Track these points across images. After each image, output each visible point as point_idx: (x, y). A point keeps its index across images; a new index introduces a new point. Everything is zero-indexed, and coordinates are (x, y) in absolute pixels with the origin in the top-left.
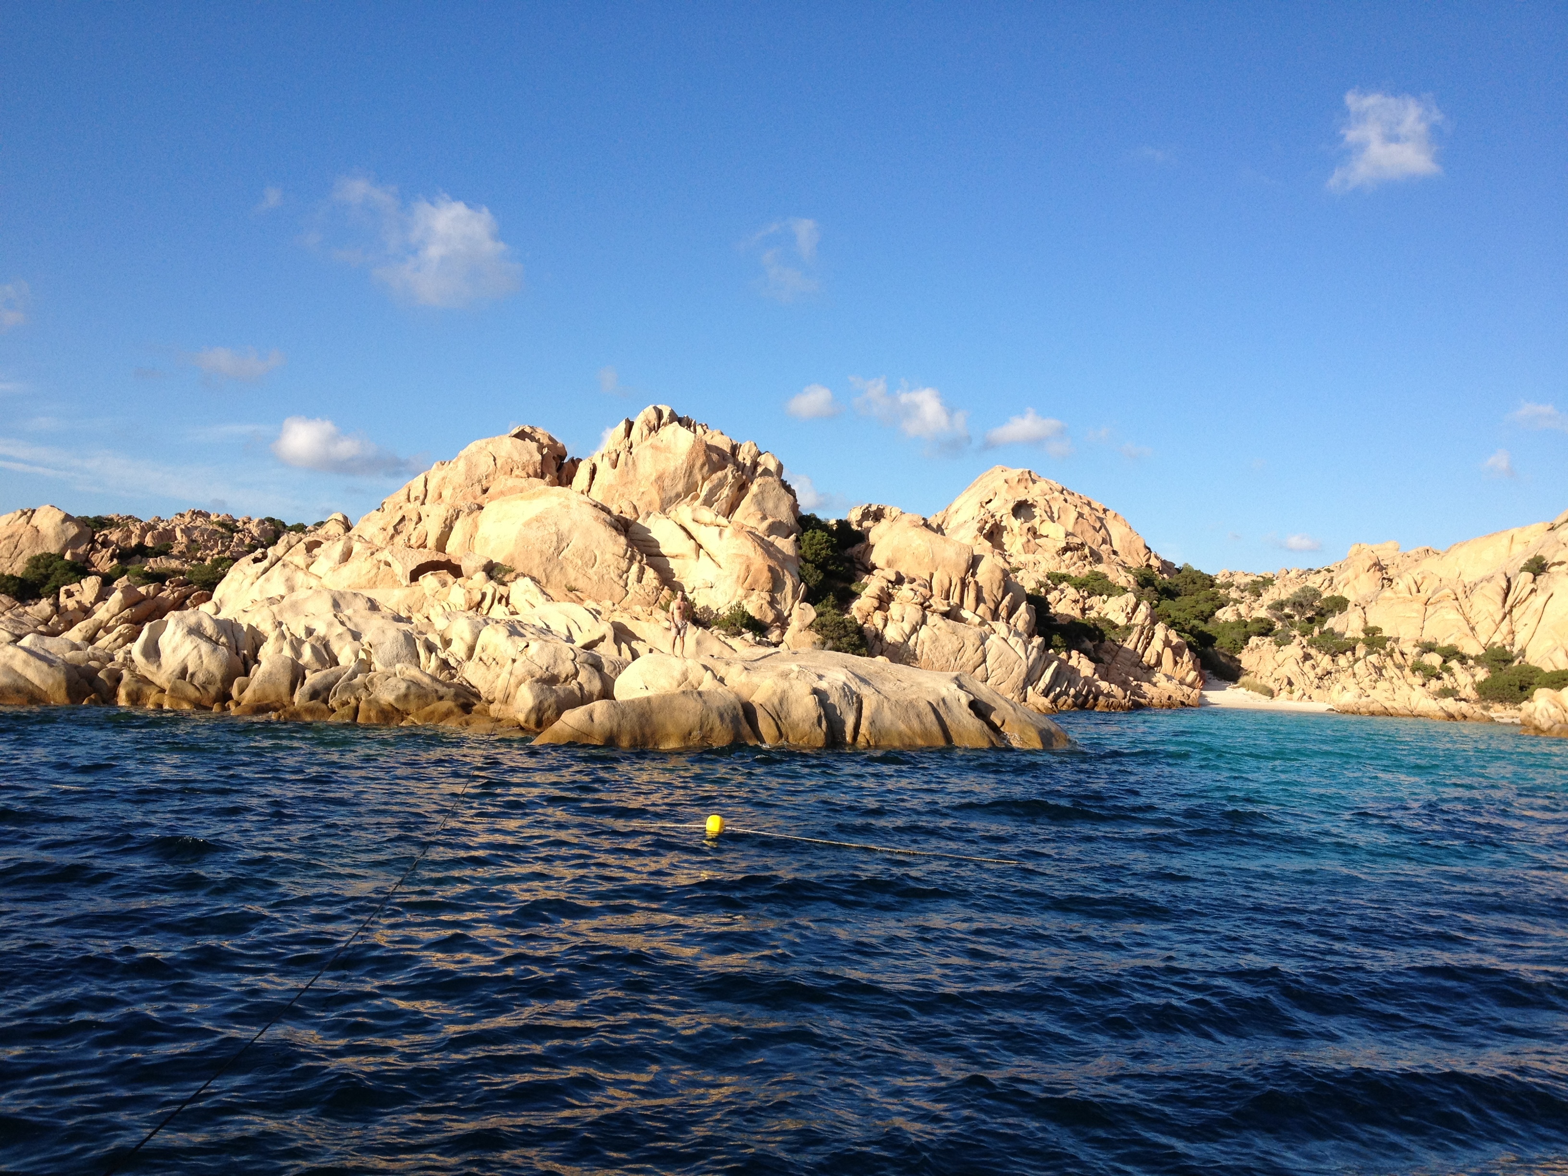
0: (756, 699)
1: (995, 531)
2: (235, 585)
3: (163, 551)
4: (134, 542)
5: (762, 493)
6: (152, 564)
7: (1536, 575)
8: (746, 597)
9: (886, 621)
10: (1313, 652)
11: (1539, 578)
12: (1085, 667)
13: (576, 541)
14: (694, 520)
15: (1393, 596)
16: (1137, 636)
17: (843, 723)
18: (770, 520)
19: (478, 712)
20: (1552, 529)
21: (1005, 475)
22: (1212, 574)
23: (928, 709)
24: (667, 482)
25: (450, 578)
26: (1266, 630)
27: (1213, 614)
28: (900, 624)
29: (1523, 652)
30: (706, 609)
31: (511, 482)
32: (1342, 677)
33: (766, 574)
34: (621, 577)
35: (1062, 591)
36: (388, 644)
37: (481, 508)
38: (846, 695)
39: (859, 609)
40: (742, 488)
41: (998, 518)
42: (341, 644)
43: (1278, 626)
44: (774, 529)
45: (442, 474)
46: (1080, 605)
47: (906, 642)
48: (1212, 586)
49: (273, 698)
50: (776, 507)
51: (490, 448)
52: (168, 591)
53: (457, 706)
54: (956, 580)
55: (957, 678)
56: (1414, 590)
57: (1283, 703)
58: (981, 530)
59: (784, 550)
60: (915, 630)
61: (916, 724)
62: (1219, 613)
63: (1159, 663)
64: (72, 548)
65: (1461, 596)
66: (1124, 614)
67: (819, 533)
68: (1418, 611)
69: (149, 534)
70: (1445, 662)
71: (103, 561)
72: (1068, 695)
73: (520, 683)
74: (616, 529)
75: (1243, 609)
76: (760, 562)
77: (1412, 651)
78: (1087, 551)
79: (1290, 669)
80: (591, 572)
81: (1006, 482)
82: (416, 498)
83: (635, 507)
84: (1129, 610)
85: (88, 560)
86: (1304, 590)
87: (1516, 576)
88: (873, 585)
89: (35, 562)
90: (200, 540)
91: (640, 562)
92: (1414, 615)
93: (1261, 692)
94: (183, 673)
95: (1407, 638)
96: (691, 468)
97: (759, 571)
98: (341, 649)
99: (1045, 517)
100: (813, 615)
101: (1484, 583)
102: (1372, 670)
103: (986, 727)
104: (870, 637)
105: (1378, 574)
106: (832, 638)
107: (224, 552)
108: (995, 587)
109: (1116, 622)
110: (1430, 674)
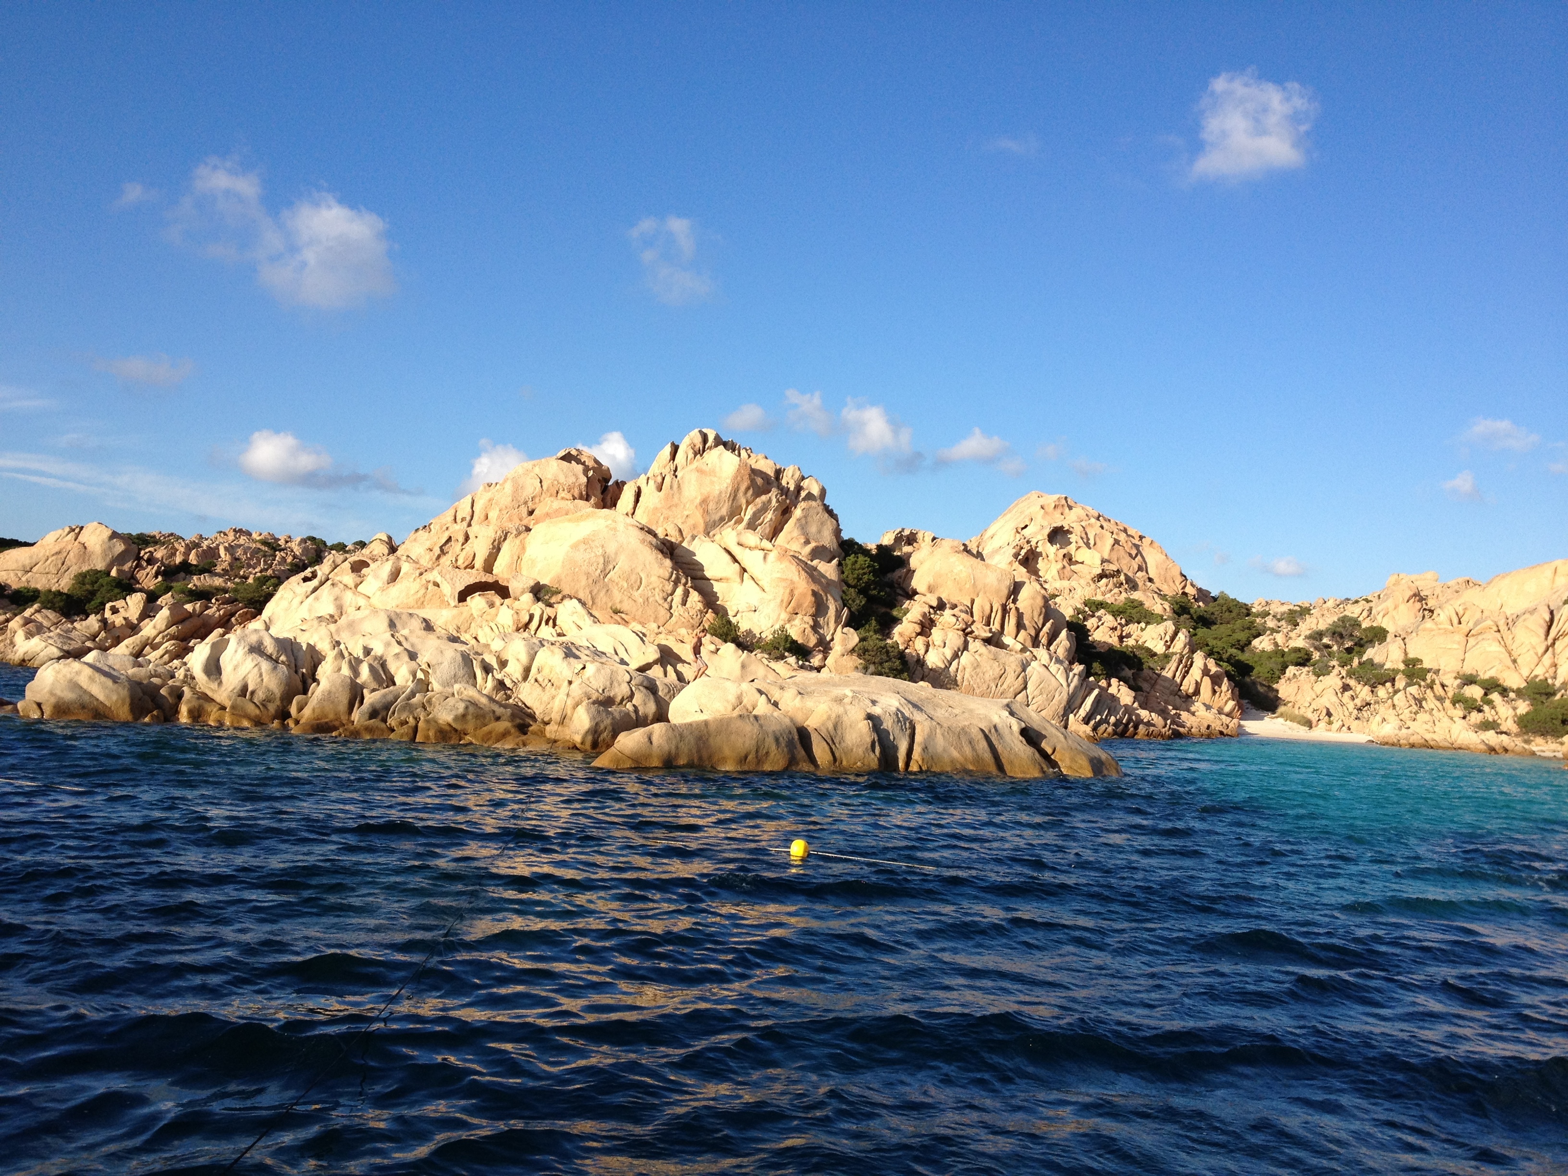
0: (811, 723)
1: (1031, 557)
2: (284, 604)
3: (207, 568)
4: (178, 559)
5: (805, 517)
6: (196, 582)
8: (789, 621)
9: (927, 646)
10: (1352, 682)
12: (1125, 695)
13: (622, 564)
14: (740, 544)
15: (1434, 627)
16: (1175, 665)
17: (896, 748)
18: (813, 545)
19: (534, 733)
21: (1042, 501)
22: (1248, 602)
23: (981, 736)
24: (712, 506)
25: (497, 600)
26: (1303, 660)
27: (1250, 643)
28: (941, 650)
30: (749, 632)
31: (556, 504)
32: (1382, 708)
33: (810, 599)
34: (666, 600)
35: (1100, 619)
36: (446, 664)
37: (528, 530)
38: (899, 721)
39: (901, 634)
40: (785, 512)
41: (1033, 543)
42: (398, 663)
43: (1316, 655)
44: (817, 553)
45: (488, 495)
46: (1118, 633)
47: (947, 668)
48: (1248, 615)
49: (331, 716)
50: (819, 532)
51: (537, 470)
52: (214, 609)
53: (514, 726)
54: (997, 606)
55: (1008, 705)
56: (1455, 621)
57: (1321, 733)
58: (1016, 555)
59: (827, 575)
60: (956, 656)
61: (967, 750)
62: (1256, 642)
63: (1197, 692)
64: (119, 565)
65: (1503, 628)
66: (1162, 642)
67: (861, 558)
68: (1459, 643)
69: (193, 552)
70: (1486, 694)
71: (148, 578)
72: (1108, 723)
73: (577, 705)
74: (662, 552)
75: (1280, 638)
76: (803, 586)
77: (1453, 684)
78: (1122, 578)
79: (1329, 700)
80: (636, 594)
81: (1042, 508)
82: (463, 519)
83: (680, 531)
84: (1168, 638)
85: (133, 577)
86: (1344, 619)
87: (1559, 608)
88: (914, 610)
89: (81, 578)
90: (244, 558)
91: (685, 585)
92: (1455, 646)
93: (1299, 723)
94: (243, 691)
95: (1448, 669)
96: (736, 491)
97: (804, 595)
98: (398, 668)
99: (1081, 543)
100: (856, 639)
101: (1527, 616)
102: (1412, 702)
103: (1037, 755)
104: (911, 662)
105: (1418, 605)
106: (874, 663)
107: (267, 570)
108: (1036, 614)
109: (1155, 650)
110: (1471, 706)
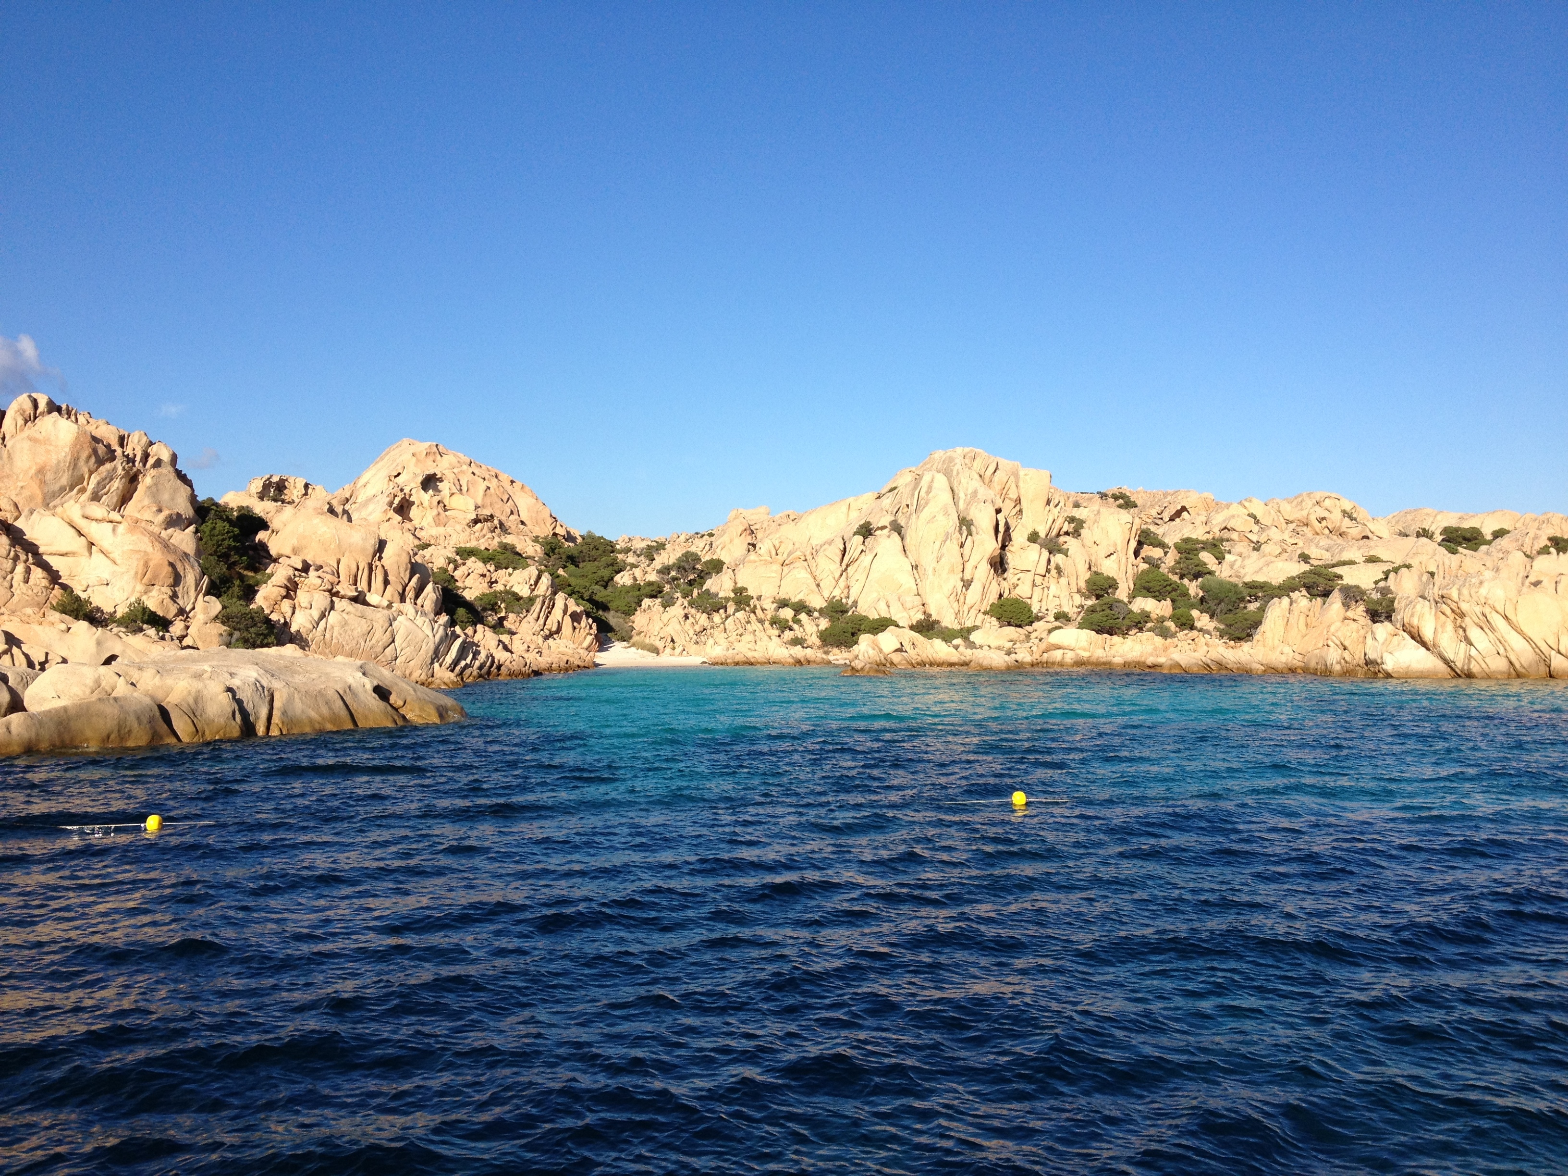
0: (170, 701)
1: (406, 505)
5: (156, 484)
7: (865, 538)
9: (294, 609)
11: (867, 540)
12: (489, 640)
14: (84, 517)
15: (757, 559)
16: (539, 606)
17: (255, 718)
18: (166, 513)
20: (879, 497)
21: (413, 449)
22: (613, 540)
23: (336, 697)
24: (49, 476)
26: (655, 591)
27: (612, 579)
28: (308, 611)
29: (855, 603)
30: (102, 607)
32: (715, 633)
33: (166, 570)
35: (470, 566)
38: (257, 690)
39: (266, 599)
40: (133, 480)
41: (407, 491)
43: (667, 588)
44: (174, 521)
46: (487, 579)
47: (315, 628)
48: (613, 552)
50: (173, 499)
54: (363, 565)
55: (361, 667)
56: (774, 553)
57: (668, 659)
58: (391, 504)
59: (183, 544)
60: (323, 616)
61: (325, 711)
62: (618, 578)
63: (559, 630)
65: (809, 557)
66: (527, 586)
67: (220, 524)
68: (776, 572)
70: (796, 615)
72: (473, 668)
76: (158, 557)
77: (770, 607)
78: (496, 522)
79: (674, 628)
81: (414, 455)
83: (16, 506)
84: (532, 582)
86: (687, 555)
87: (850, 539)
88: (279, 573)
91: (25, 562)
92: (773, 575)
93: (649, 650)
95: (767, 595)
96: (76, 460)
97: (158, 566)
99: (454, 490)
100: (219, 607)
101: (826, 546)
102: (739, 626)
103: (389, 708)
104: (277, 626)
106: (239, 630)
108: (402, 570)
109: (520, 594)
110: (783, 626)
